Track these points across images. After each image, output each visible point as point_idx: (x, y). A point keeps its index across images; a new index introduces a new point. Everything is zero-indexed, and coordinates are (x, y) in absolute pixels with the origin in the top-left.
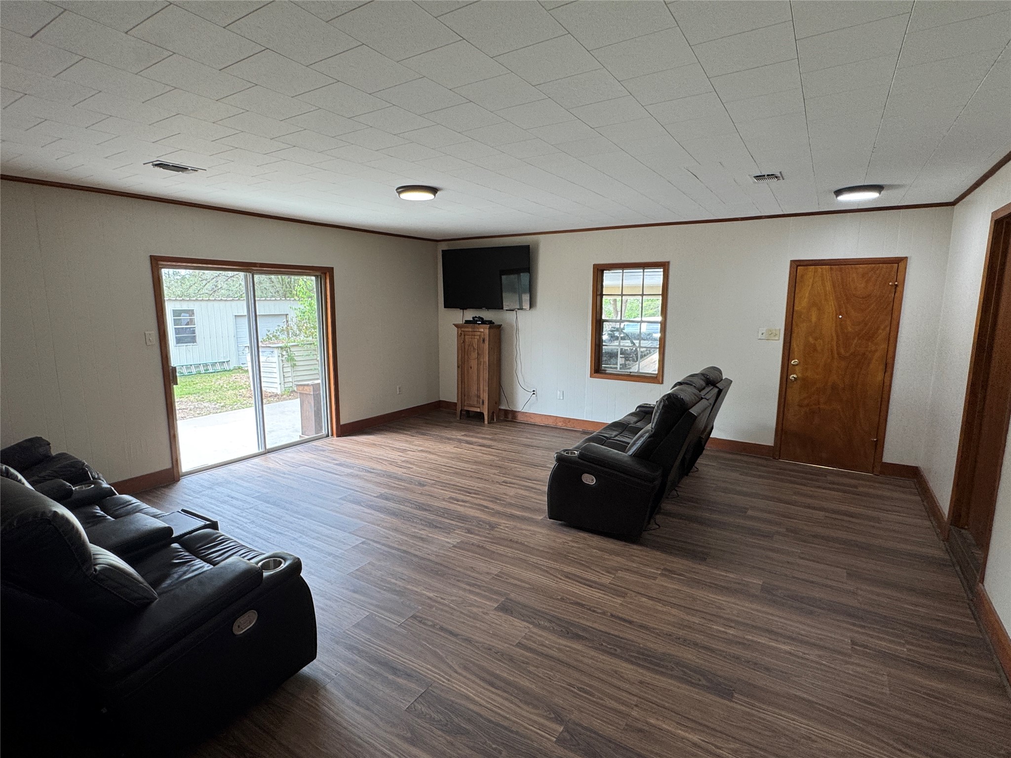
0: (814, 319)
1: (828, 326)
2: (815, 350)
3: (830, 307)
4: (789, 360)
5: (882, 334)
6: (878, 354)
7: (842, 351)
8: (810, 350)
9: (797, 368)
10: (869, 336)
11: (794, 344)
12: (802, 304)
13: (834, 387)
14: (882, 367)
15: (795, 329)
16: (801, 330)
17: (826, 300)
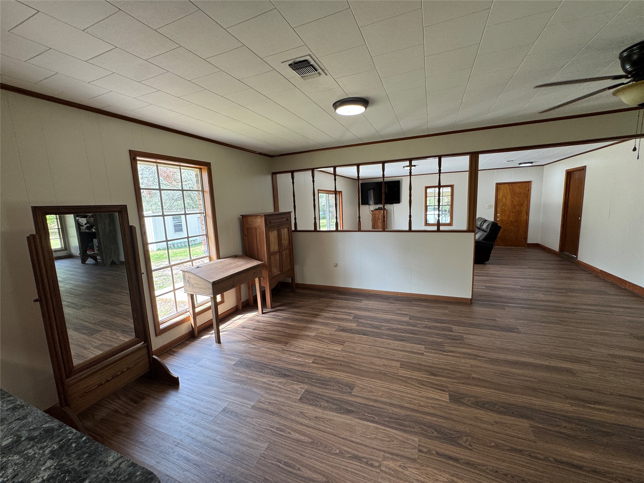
0: (504, 201)
1: (509, 202)
2: (505, 210)
3: (509, 197)
4: (496, 215)
5: (525, 203)
6: (525, 210)
7: (513, 210)
8: (503, 211)
9: (499, 217)
10: (522, 205)
11: (498, 209)
12: (500, 197)
13: (511, 221)
14: (526, 214)
15: (498, 204)
16: (500, 205)
17: (508, 194)
